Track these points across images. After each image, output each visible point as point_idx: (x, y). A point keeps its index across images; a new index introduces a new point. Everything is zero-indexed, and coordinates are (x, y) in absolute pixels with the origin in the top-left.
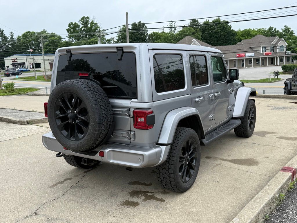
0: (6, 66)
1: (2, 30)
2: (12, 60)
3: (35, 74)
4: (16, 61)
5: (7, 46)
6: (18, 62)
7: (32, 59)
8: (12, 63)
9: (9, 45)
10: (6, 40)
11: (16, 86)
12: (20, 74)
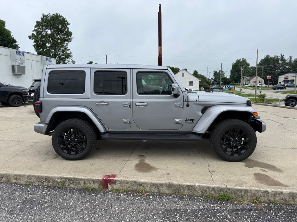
0: (279, 82)
1: (283, 55)
2: (284, 78)
3: (295, 89)
4: (287, 79)
5: (285, 67)
6: (289, 79)
7: (294, 77)
8: (284, 80)
9: (287, 66)
10: (285, 62)
11: (267, 97)
12: (285, 88)
